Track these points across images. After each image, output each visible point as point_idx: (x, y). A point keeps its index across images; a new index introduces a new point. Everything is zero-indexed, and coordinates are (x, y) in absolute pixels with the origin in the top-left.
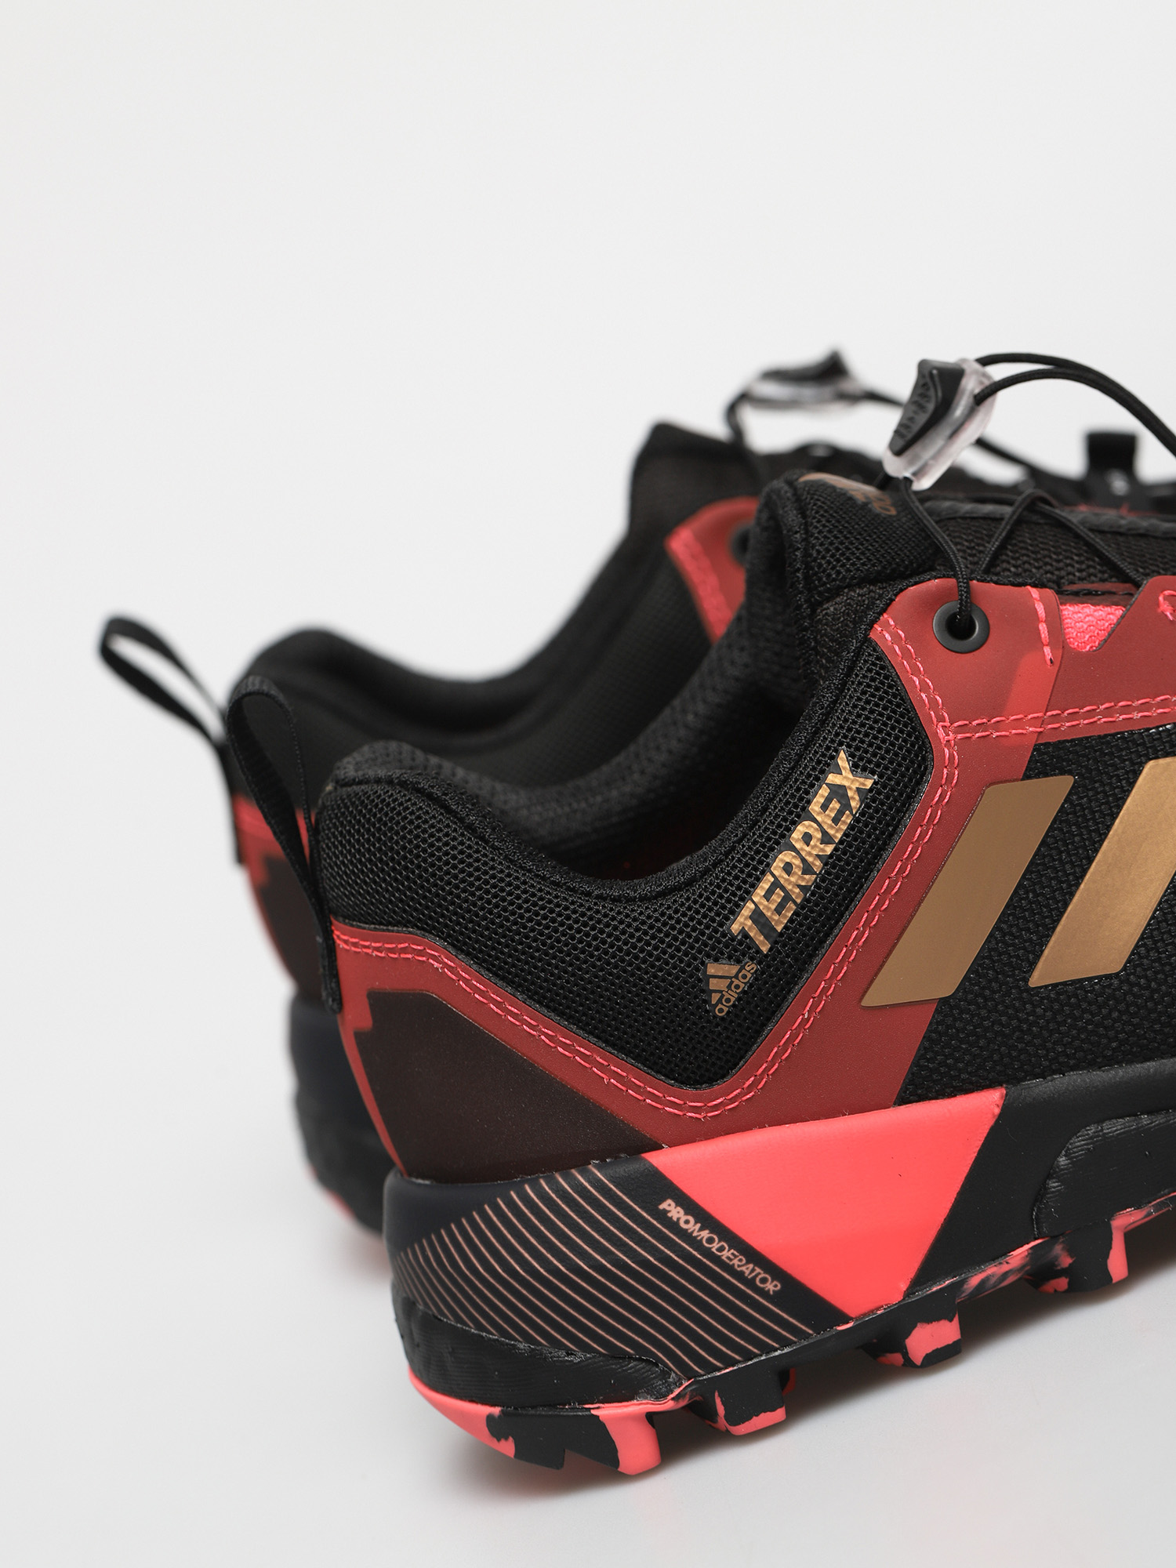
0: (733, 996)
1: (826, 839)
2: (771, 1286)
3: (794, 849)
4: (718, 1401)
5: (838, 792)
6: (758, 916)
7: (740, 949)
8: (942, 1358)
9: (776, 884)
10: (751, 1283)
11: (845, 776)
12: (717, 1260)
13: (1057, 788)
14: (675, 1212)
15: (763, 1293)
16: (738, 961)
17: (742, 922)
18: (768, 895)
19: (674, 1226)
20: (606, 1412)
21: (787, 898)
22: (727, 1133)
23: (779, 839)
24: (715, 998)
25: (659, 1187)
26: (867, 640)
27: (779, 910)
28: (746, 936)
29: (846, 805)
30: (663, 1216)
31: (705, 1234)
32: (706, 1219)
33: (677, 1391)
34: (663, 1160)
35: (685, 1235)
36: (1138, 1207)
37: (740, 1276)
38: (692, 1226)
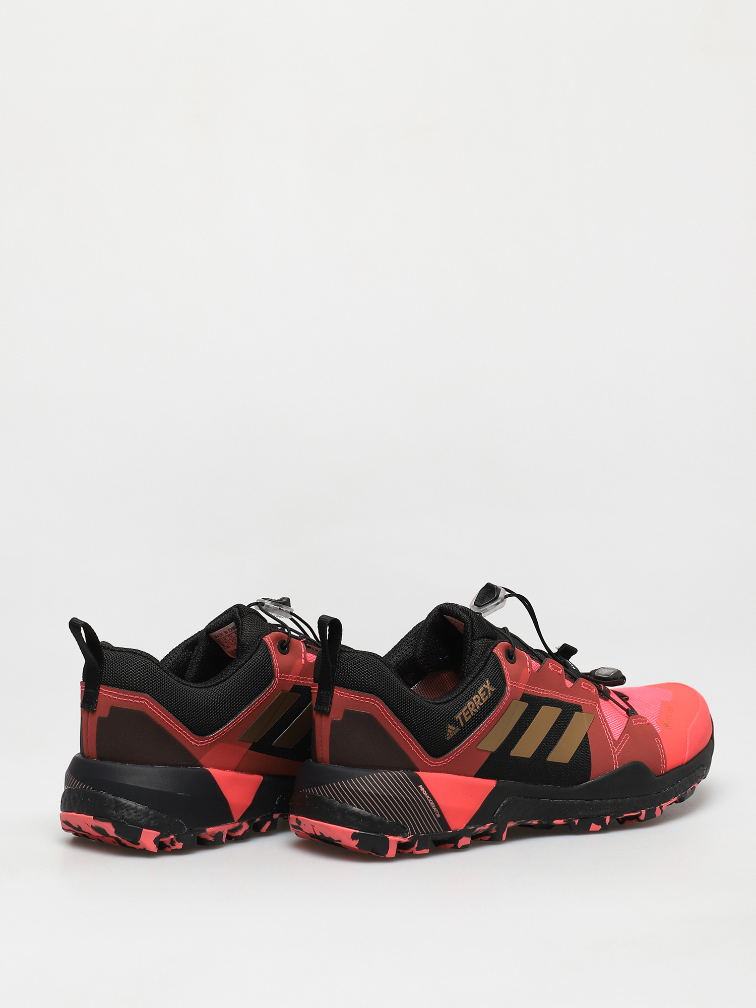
0: (452, 735)
1: (481, 701)
2: (438, 816)
3: (473, 701)
4: (417, 843)
5: (485, 690)
6: (462, 716)
7: (456, 723)
8: (465, 848)
9: (468, 709)
10: (434, 813)
11: (487, 685)
12: (429, 804)
13: (525, 705)
14: (422, 789)
15: (436, 817)
16: (455, 727)
17: (458, 717)
18: (465, 712)
19: (421, 792)
20: (390, 838)
21: (470, 713)
22: (435, 772)
23: (469, 697)
24: (448, 734)
25: (418, 781)
26: (492, 652)
27: (467, 716)
28: (459, 721)
29: (487, 694)
30: (419, 789)
31: (428, 797)
32: (429, 793)
33: (409, 837)
34: (421, 774)
35: (424, 796)
36: (514, 821)
37: (433, 810)
38: (425, 794)
